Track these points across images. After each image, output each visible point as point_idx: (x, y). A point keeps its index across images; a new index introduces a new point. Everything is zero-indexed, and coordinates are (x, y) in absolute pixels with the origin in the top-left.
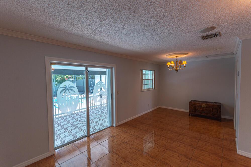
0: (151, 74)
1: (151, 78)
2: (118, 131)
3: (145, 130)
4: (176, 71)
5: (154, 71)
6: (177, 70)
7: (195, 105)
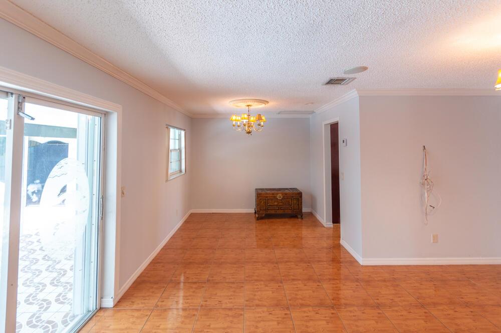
0: (177, 138)
1: (177, 147)
2: (133, 316)
3: (208, 281)
4: (247, 133)
5: (184, 130)
6: (249, 133)
7: (267, 197)
